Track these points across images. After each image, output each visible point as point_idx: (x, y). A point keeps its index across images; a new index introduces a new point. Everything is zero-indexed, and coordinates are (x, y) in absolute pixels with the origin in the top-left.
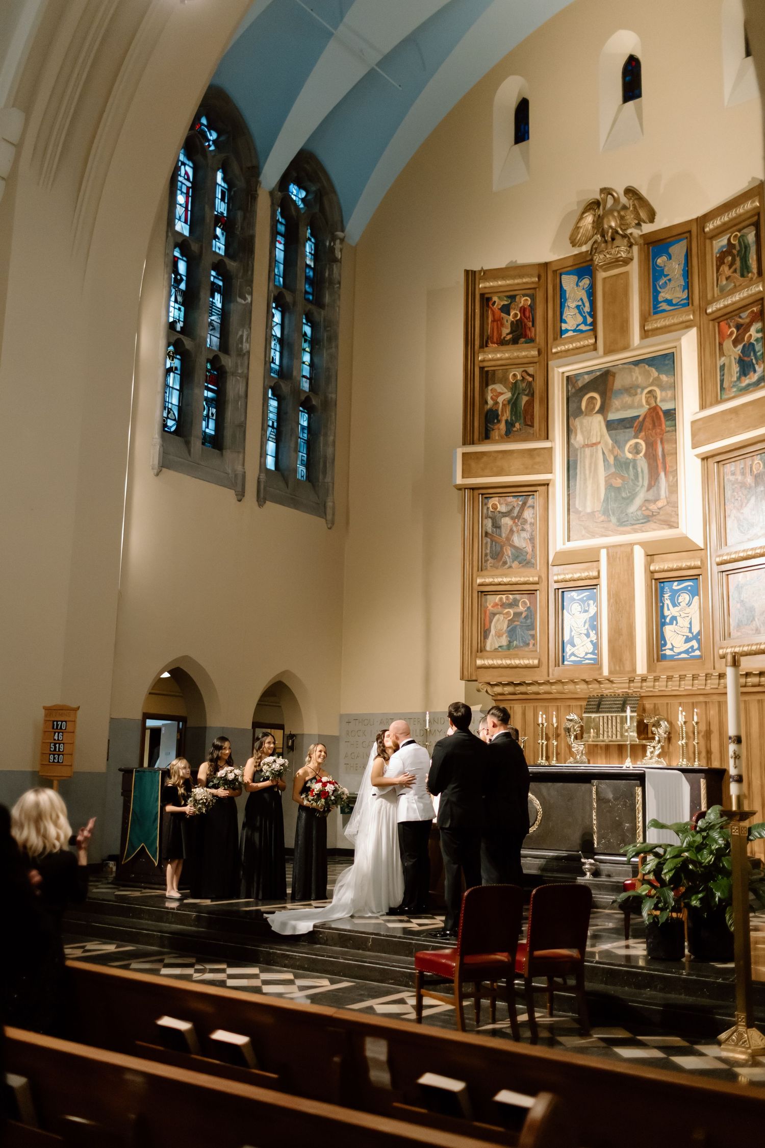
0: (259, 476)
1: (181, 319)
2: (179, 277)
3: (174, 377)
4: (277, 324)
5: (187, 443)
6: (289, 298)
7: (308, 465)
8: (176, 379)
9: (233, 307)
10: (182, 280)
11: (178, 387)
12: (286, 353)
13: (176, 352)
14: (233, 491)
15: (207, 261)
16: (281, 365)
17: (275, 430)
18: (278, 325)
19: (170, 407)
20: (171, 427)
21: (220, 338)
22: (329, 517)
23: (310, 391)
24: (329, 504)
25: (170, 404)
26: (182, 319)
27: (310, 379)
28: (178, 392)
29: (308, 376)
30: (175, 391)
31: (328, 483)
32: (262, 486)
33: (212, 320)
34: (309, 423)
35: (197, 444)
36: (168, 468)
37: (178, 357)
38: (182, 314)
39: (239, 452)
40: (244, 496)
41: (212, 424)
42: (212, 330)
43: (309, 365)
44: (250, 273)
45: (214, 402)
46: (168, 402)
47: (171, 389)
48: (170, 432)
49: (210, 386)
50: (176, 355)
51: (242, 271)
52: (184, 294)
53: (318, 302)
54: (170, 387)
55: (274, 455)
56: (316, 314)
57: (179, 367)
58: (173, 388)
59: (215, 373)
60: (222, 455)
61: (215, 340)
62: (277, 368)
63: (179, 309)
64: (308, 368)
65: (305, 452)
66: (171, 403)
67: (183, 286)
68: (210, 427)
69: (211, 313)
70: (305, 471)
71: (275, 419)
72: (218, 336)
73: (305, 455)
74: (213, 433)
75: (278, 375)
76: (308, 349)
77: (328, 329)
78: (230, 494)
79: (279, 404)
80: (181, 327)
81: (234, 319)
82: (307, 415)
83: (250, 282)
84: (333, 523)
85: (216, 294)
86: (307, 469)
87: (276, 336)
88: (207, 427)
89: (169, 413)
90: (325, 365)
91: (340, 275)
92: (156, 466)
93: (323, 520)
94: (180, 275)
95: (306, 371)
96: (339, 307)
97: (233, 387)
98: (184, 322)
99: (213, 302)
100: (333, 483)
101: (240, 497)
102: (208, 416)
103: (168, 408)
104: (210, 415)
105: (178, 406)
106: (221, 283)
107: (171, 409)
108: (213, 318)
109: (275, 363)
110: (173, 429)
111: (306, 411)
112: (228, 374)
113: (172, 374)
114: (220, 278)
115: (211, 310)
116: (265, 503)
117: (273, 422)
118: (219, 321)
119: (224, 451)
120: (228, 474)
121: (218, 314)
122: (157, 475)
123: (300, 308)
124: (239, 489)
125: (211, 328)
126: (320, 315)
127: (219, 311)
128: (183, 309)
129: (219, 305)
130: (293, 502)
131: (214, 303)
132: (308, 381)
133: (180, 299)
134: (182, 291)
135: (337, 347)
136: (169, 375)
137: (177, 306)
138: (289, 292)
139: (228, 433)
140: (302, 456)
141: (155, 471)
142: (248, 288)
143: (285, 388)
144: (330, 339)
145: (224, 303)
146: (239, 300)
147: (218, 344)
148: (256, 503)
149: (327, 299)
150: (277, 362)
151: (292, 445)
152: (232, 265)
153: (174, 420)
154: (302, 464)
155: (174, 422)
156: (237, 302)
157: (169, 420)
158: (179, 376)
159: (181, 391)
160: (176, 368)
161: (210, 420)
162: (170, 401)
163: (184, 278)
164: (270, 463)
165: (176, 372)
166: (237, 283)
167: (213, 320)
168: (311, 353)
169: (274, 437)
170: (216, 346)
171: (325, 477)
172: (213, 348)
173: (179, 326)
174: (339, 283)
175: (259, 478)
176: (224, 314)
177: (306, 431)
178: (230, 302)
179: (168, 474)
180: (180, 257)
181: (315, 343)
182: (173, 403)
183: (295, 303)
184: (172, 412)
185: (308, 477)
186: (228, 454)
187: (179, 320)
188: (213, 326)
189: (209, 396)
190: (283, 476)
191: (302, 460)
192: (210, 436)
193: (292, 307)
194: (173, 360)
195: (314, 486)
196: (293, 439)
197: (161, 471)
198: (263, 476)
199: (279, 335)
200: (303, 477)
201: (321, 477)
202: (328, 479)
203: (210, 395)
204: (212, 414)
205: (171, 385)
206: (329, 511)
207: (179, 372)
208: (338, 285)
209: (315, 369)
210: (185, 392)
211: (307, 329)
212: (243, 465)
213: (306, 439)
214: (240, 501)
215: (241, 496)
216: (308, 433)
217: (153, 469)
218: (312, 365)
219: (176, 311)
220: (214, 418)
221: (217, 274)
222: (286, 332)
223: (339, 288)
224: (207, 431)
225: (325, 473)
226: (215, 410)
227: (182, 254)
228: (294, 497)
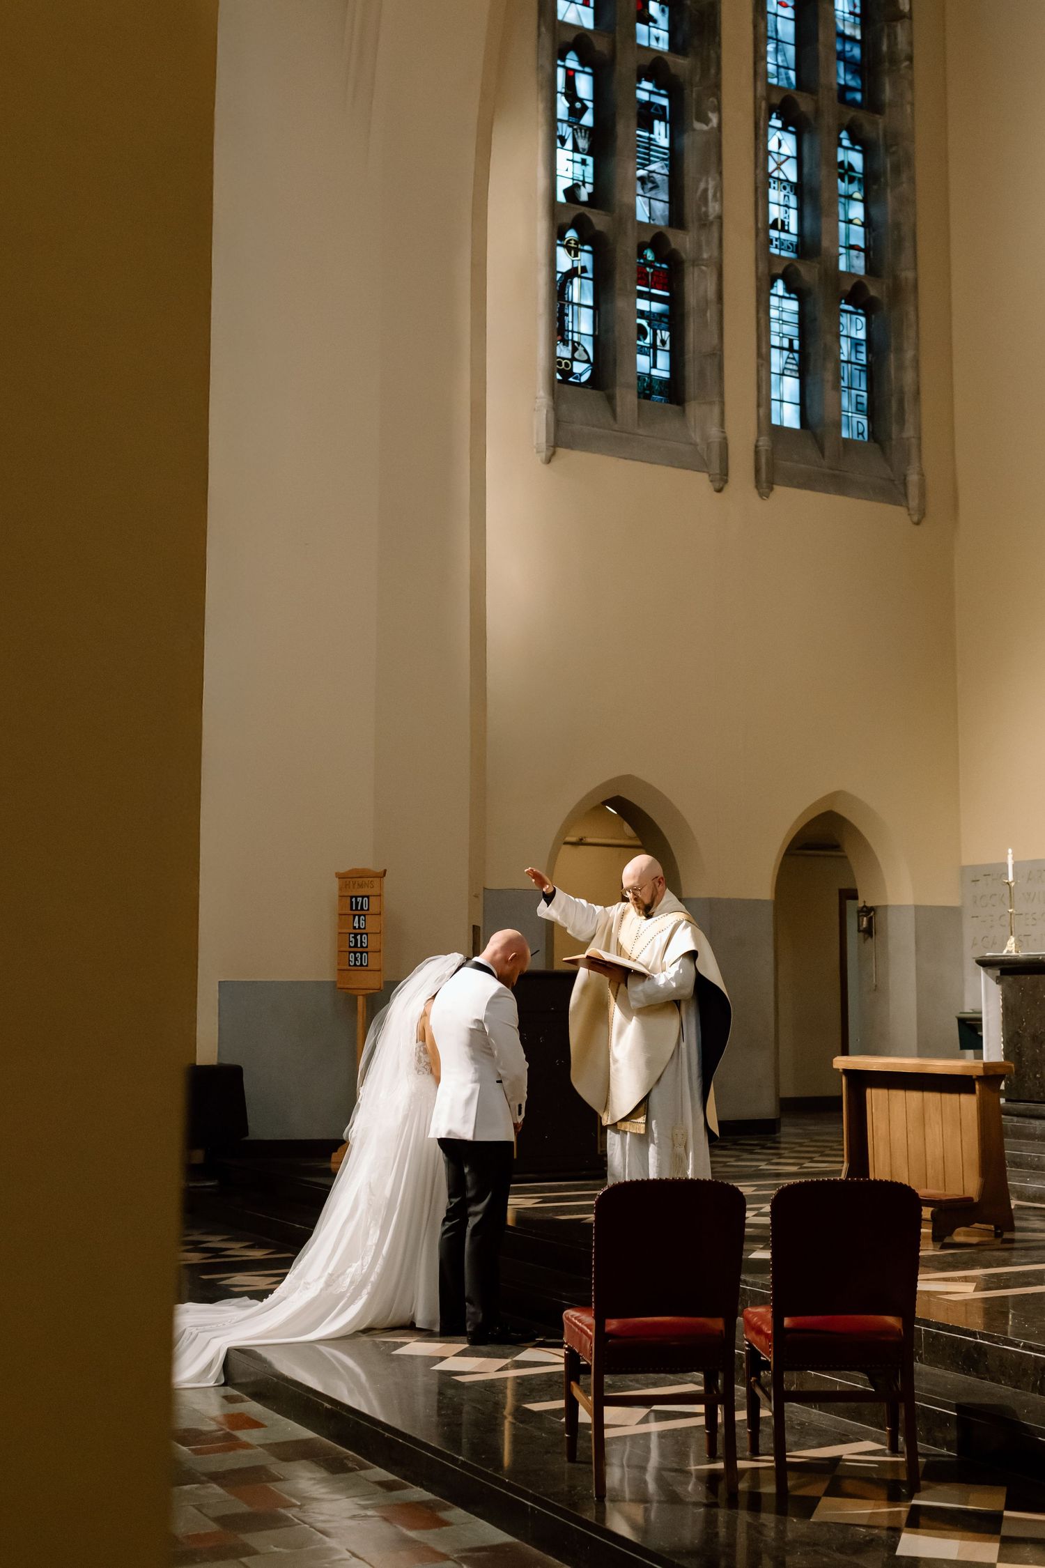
0: (757, 441)
1: (587, 180)
2: (578, 105)
3: (581, 286)
4: (788, 157)
5: (610, 399)
6: (805, 104)
7: (873, 411)
8: (586, 288)
9: (687, 140)
10: (585, 108)
11: (590, 303)
12: (807, 211)
13: (582, 240)
14: (705, 476)
15: (626, 65)
16: (800, 234)
17: (796, 355)
18: (791, 159)
19: (576, 339)
20: (581, 375)
21: (670, 202)
22: (914, 502)
23: (866, 272)
24: (913, 478)
25: (575, 335)
26: (590, 179)
27: (866, 250)
28: (590, 312)
29: (862, 245)
30: (584, 310)
31: (908, 439)
32: (763, 460)
33: (651, 172)
34: (868, 332)
35: (627, 398)
36: (569, 446)
37: (587, 248)
38: (589, 170)
39: (711, 403)
40: (726, 481)
41: (663, 360)
42: (651, 189)
43: (863, 225)
44: (713, 71)
45: (666, 320)
46: (573, 332)
47: (575, 307)
48: (579, 385)
49: (654, 291)
50: (583, 245)
51: (699, 71)
52: (591, 133)
53: (873, 104)
54: (573, 304)
55: (797, 401)
56: (867, 127)
57: (589, 266)
58: (580, 305)
59: (664, 266)
60: (684, 411)
61: (661, 208)
62: (794, 239)
63: (584, 162)
64: (861, 230)
65: (864, 387)
66: (579, 333)
67: (588, 120)
68: (659, 365)
69: (649, 160)
70: (865, 422)
71: (796, 334)
72: (666, 198)
73: (865, 394)
74: (666, 375)
75: (796, 252)
76: (858, 195)
77: (894, 149)
78: (700, 482)
79: (800, 306)
80: (589, 194)
81: (691, 163)
82: (863, 319)
83: (716, 88)
84: (923, 513)
85: (656, 123)
86: (870, 419)
87: (787, 181)
88: (654, 366)
89: (575, 350)
90: (890, 221)
91: (911, 44)
92: (544, 446)
93: (901, 510)
94: (581, 100)
95: (857, 236)
96: (912, 104)
97: (697, 286)
98: (595, 184)
99: (650, 139)
100: (920, 438)
101: (718, 485)
102: (654, 346)
103: (573, 342)
104: (659, 343)
105: (593, 336)
106: (665, 102)
107: (579, 343)
108: (652, 167)
109: (788, 232)
110: (584, 378)
111: (860, 311)
112: (686, 265)
113: (576, 281)
114: (663, 92)
115: (648, 154)
116: (772, 489)
117: (791, 341)
118: (666, 171)
119: (686, 404)
120: (695, 445)
121: (663, 159)
122: (549, 461)
123: (828, 120)
124: (716, 467)
125: (650, 185)
126: (876, 127)
127: (665, 154)
128: (590, 160)
129: (664, 142)
130: (836, 482)
131: (654, 140)
132: (862, 254)
133: (583, 144)
134: (587, 128)
135: (912, 180)
136: (571, 283)
137: (578, 157)
138: (805, 94)
139: (691, 371)
140: (857, 395)
141: (543, 455)
142: (711, 99)
143: (809, 273)
144: (897, 169)
145: (673, 136)
146: (698, 126)
147: (667, 213)
148: (755, 492)
149: (888, 93)
150: (793, 228)
151: (829, 376)
152: (680, 65)
153: (587, 361)
154: (858, 411)
155: (586, 365)
156: (694, 130)
157: (575, 363)
158: (591, 283)
159: (596, 308)
160: (584, 269)
161: (659, 353)
162: (575, 330)
163: (590, 105)
164: (788, 416)
165: (583, 275)
166: (692, 94)
167: (654, 172)
168: (864, 201)
169: (795, 368)
170: (663, 217)
171: (902, 429)
172: (657, 222)
173: (584, 193)
174: (910, 58)
175: (756, 447)
176: (675, 157)
177: (863, 349)
178: (682, 132)
179: (570, 458)
180: (580, 68)
181: (871, 182)
182: (582, 331)
183: (818, 112)
184: (580, 348)
185: (872, 433)
186: (694, 409)
187: (584, 182)
188: (653, 182)
189: (653, 310)
190: (815, 436)
191: (857, 403)
192: (662, 381)
193: (813, 122)
194: (576, 255)
195: (883, 449)
196: (830, 366)
197: (554, 454)
198: (764, 442)
199: (793, 177)
200: (862, 434)
201: (894, 429)
202: (909, 432)
203: (657, 307)
204: (663, 342)
205: (576, 300)
206: (913, 491)
207: (590, 275)
208: (906, 63)
209: (874, 231)
210: (603, 308)
211: (856, 159)
212: (722, 424)
213: (864, 362)
214: (719, 490)
215: (721, 481)
216: (869, 351)
217: (538, 452)
218: (867, 224)
219: (578, 166)
220: (667, 347)
221: (656, 86)
222: (806, 170)
223: (911, 67)
224: (654, 372)
225: (902, 421)
226: (668, 333)
227: (582, 63)
228: (837, 472)
